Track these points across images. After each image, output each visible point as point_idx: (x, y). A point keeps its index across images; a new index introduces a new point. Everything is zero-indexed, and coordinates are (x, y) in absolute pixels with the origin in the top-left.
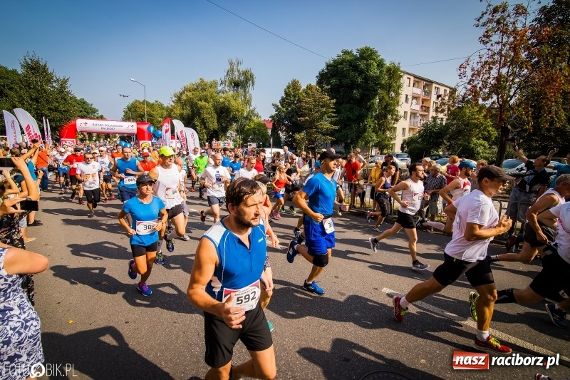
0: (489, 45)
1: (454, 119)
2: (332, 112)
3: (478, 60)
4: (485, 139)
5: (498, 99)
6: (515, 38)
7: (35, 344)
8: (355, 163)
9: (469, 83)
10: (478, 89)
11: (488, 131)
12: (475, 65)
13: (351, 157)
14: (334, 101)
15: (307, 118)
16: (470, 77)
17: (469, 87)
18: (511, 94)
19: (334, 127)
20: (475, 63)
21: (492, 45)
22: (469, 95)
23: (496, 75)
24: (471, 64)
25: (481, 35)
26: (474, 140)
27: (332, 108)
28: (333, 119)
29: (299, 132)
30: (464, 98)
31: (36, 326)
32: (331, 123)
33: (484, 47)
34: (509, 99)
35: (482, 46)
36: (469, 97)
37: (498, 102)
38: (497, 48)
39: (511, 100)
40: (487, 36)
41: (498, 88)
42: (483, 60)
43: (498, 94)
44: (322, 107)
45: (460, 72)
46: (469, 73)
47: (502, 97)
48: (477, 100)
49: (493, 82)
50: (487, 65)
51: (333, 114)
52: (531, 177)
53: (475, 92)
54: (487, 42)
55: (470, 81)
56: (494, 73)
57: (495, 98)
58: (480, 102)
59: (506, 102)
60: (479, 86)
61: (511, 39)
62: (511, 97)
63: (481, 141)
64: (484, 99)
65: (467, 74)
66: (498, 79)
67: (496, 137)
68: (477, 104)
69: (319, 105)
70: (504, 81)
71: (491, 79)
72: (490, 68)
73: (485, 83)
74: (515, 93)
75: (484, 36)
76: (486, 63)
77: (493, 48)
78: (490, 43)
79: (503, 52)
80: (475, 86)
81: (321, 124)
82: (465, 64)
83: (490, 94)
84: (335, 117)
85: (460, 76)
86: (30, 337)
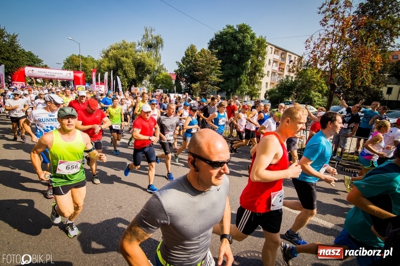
0: (326, 27)
1: (300, 78)
2: (218, 69)
3: (318, 37)
4: (320, 92)
5: (330, 64)
6: (343, 23)
8: (234, 106)
9: (311, 53)
10: (317, 57)
11: (322, 87)
12: (316, 41)
13: (231, 101)
14: (220, 61)
15: (201, 73)
16: (312, 49)
17: (312, 55)
18: (340, 60)
19: (219, 80)
20: (316, 39)
21: (328, 27)
22: (311, 61)
23: (330, 48)
24: (313, 39)
25: (321, 19)
26: (312, 92)
27: (219, 66)
28: (219, 75)
29: (195, 83)
30: (308, 63)
32: (217, 77)
33: (322, 28)
34: (337, 65)
35: (321, 27)
36: (312, 63)
37: (330, 67)
38: (331, 29)
40: (326, 21)
41: (330, 57)
42: (322, 37)
43: (330, 62)
44: (212, 65)
45: (306, 45)
46: (312, 46)
47: (333, 63)
48: (316, 65)
49: (327, 53)
50: (324, 41)
51: (219, 71)
52: (349, 118)
53: (315, 60)
54: (325, 25)
55: (312, 52)
56: (328, 46)
57: (328, 63)
58: (319, 66)
59: (335, 67)
60: (318, 55)
61: (341, 24)
62: (338, 64)
63: (317, 93)
64: (321, 65)
66: (331, 51)
67: (327, 91)
68: (316, 68)
69: (209, 63)
70: (334, 53)
71: (326, 51)
72: (326, 43)
73: (322, 53)
75: (323, 20)
76: (323, 39)
77: (328, 29)
78: (327, 25)
79: (335, 33)
80: (316, 55)
81: (211, 78)
82: (309, 40)
83: (325, 61)
84: (220, 73)
85: (306, 47)
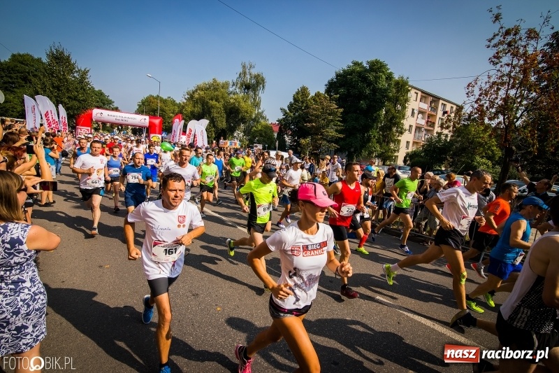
0: (498, 66)
1: (458, 136)
2: (338, 121)
3: (487, 80)
4: (489, 158)
5: (504, 119)
6: (525, 61)
7: (41, 317)
9: (476, 102)
10: (485, 108)
11: (492, 151)
12: (483, 85)
14: (341, 110)
15: (314, 124)
16: (477, 97)
17: (476, 106)
18: (520, 113)
19: (339, 135)
20: (483, 83)
21: (501, 66)
22: (476, 114)
23: (504, 96)
24: (479, 83)
25: (491, 56)
26: (478, 158)
27: (339, 117)
28: (339, 128)
29: (304, 138)
30: (470, 116)
31: (42, 300)
32: (336, 131)
34: (515, 120)
35: (492, 67)
36: (475, 116)
37: (504, 123)
38: (506, 70)
39: (517, 121)
40: (498, 58)
41: (505, 109)
42: (492, 80)
43: (504, 115)
44: (330, 114)
45: (467, 91)
46: (477, 92)
47: (508, 118)
48: (483, 120)
49: (500, 103)
50: (496, 86)
51: (339, 123)
53: (481, 111)
54: (497, 63)
55: (478, 99)
56: (502, 93)
57: (501, 118)
58: (486, 121)
59: (511, 123)
60: (486, 105)
61: (522, 62)
62: (518, 119)
64: (490, 119)
65: (475, 93)
66: (506, 100)
67: (500, 157)
68: (483, 123)
69: (326, 112)
70: (511, 103)
71: (499, 99)
72: (499, 89)
73: (492, 103)
74: (521, 115)
75: (495, 57)
76: (494, 83)
77: (503, 69)
78: (500, 64)
79: (512, 74)
80: (482, 106)
81: (327, 132)
82: (473, 83)
83: (496, 114)
84: (341, 126)
85: (467, 94)
86: (37, 310)
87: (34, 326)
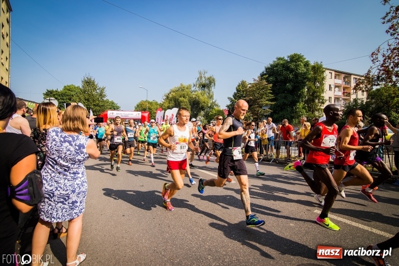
1: (372, 99)
2: (269, 93)
3: (388, 48)
9: (382, 66)
10: (390, 69)
12: (385, 52)
13: (285, 122)
14: (271, 85)
15: (252, 98)
16: (382, 62)
22: (383, 74)
24: (381, 51)
25: (388, 29)
26: (393, 113)
27: (270, 90)
30: (378, 77)
35: (390, 37)
42: (392, 47)
44: (262, 89)
45: (372, 59)
51: (270, 95)
65: (379, 59)
69: (260, 88)
75: (391, 29)
80: (388, 67)
81: (262, 101)
82: (376, 52)
84: (272, 96)
85: (373, 61)
86: (83, 192)
87: (81, 203)
